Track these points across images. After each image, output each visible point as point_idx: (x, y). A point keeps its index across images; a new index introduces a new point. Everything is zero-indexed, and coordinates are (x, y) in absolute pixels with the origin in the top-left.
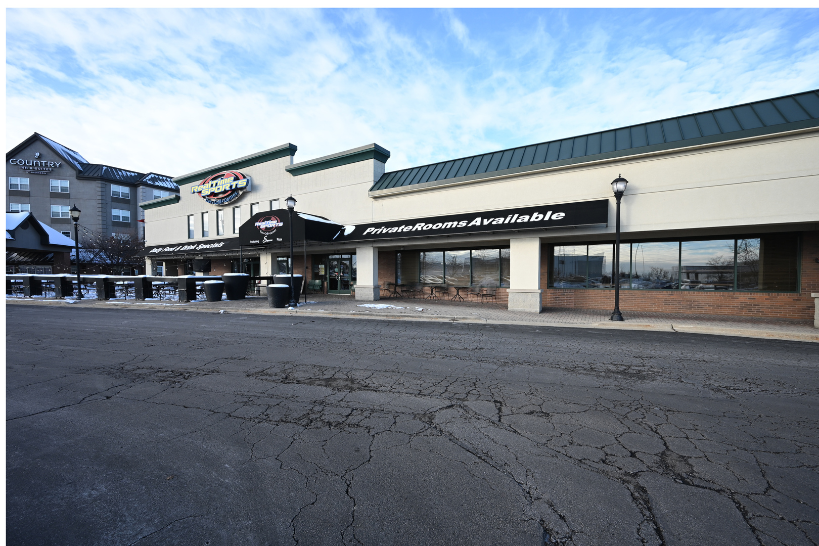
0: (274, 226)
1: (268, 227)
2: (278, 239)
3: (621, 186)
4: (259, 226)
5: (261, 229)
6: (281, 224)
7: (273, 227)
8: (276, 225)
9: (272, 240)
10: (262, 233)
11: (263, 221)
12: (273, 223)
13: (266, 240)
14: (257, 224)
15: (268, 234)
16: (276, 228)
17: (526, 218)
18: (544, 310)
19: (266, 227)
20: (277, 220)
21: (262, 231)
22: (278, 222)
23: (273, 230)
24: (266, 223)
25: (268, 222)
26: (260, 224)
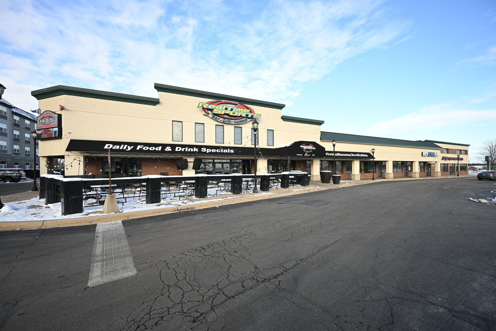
3: (373, 151)
4: (303, 148)
5: (304, 149)
6: (315, 148)
7: (310, 149)
9: (310, 155)
10: (304, 151)
11: (305, 145)
12: (310, 147)
13: (306, 155)
14: (301, 146)
15: (308, 152)
16: (312, 150)
19: (307, 149)
21: (305, 150)
22: (313, 147)
23: (311, 151)
24: (307, 147)
25: (307, 146)
26: (303, 147)
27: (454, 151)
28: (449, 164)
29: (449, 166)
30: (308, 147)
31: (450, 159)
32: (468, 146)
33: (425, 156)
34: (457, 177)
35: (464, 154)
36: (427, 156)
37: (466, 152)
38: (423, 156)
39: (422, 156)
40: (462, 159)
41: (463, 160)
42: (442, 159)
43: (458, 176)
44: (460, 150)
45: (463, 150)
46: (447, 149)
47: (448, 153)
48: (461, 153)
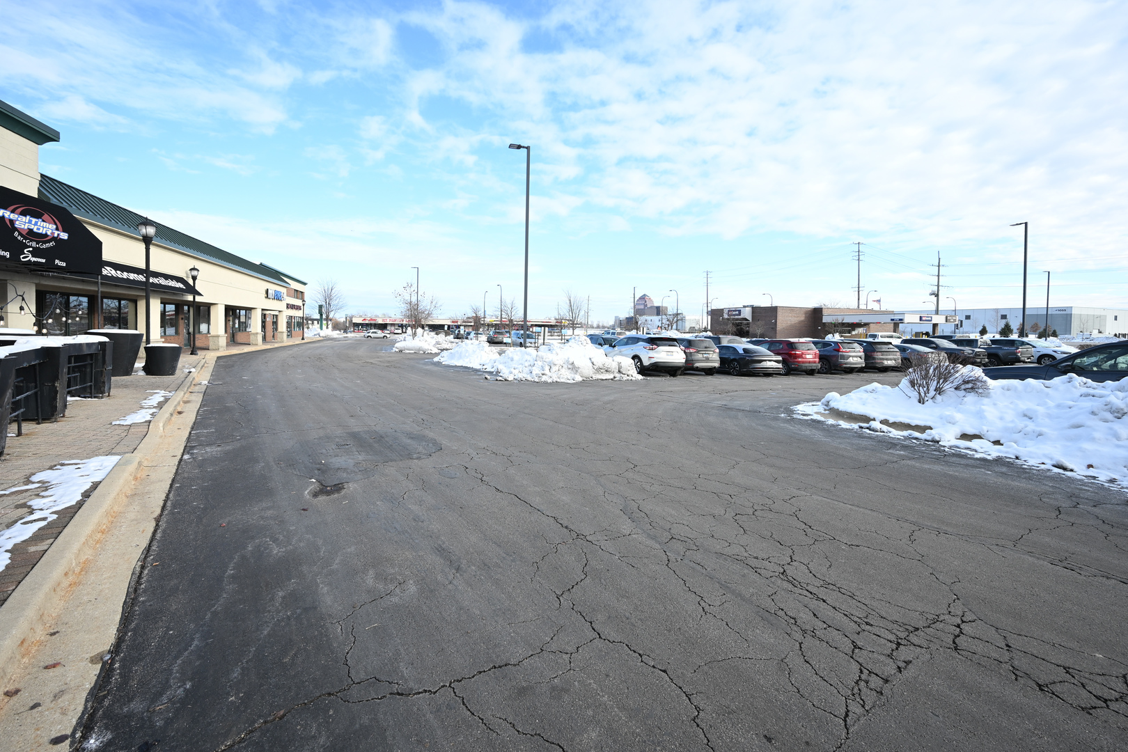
0: (49, 233)
1: (35, 230)
2: (57, 261)
3: (195, 273)
4: (12, 221)
5: (16, 229)
6: (64, 236)
7: (46, 235)
8: (53, 233)
9: (44, 261)
10: (19, 238)
11: (24, 214)
12: (46, 227)
14: (4, 213)
15: (34, 244)
16: (54, 239)
19: (31, 231)
20: (56, 224)
21: (20, 234)
22: (57, 229)
23: (49, 241)
24: (30, 222)
25: (34, 220)
26: (13, 216)
30: (36, 224)
32: (306, 283)
33: (270, 299)
36: (273, 297)
38: (269, 296)
39: (267, 297)
40: (300, 308)
44: (298, 292)
48: (297, 298)
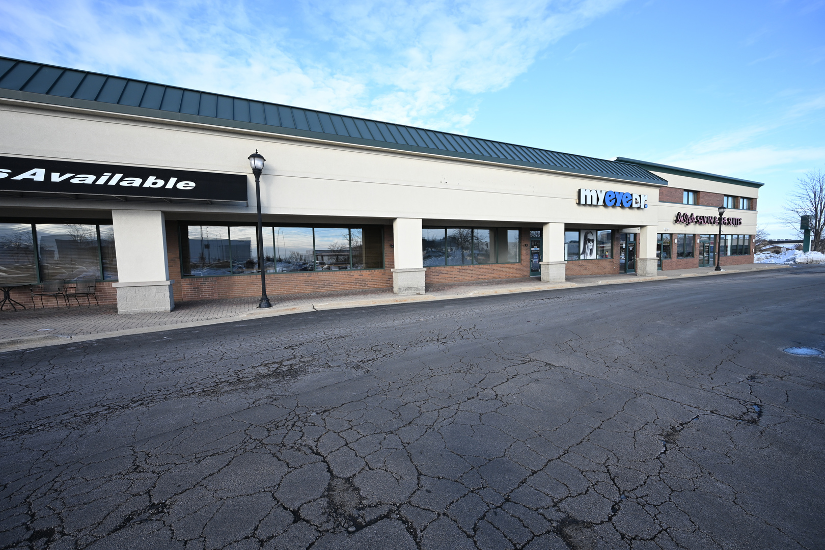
3: (258, 163)
17: (137, 182)
18: (178, 306)
27: (715, 200)
28: (697, 237)
29: (698, 241)
31: (700, 220)
32: (758, 185)
33: (591, 205)
34: (713, 272)
35: (747, 209)
36: (601, 202)
37: (752, 204)
38: (583, 202)
39: (579, 203)
40: (736, 222)
41: (740, 223)
42: (676, 221)
43: (718, 269)
44: (735, 198)
45: (744, 198)
46: (696, 193)
47: (696, 203)
48: (736, 207)
